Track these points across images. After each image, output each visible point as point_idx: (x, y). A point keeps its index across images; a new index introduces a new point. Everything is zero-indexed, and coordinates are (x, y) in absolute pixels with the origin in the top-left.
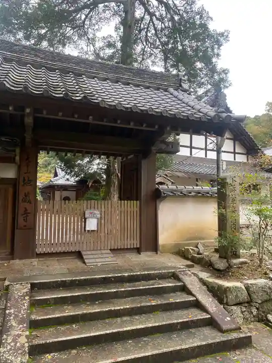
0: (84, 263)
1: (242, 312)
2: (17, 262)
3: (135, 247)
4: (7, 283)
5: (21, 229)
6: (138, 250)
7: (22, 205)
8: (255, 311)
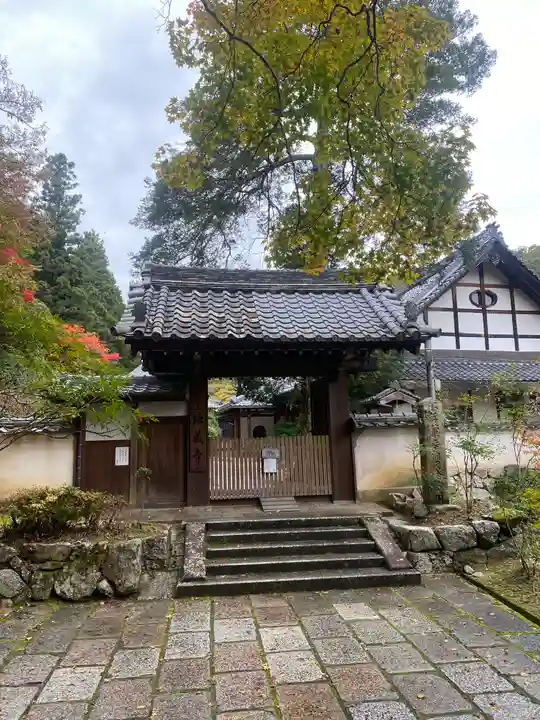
0: (262, 509)
1: (431, 560)
2: (190, 509)
3: (326, 493)
4: (184, 523)
5: (194, 472)
6: (331, 499)
7: (194, 446)
8: (448, 561)
